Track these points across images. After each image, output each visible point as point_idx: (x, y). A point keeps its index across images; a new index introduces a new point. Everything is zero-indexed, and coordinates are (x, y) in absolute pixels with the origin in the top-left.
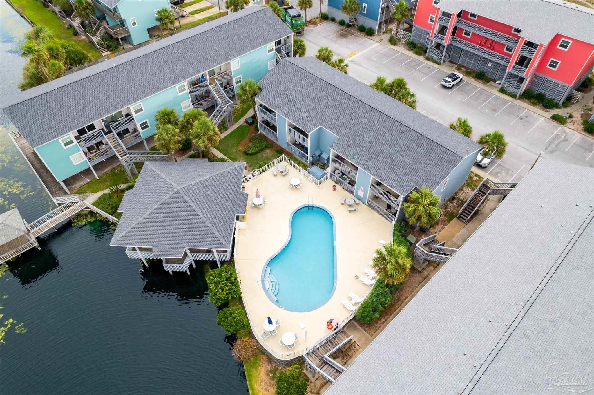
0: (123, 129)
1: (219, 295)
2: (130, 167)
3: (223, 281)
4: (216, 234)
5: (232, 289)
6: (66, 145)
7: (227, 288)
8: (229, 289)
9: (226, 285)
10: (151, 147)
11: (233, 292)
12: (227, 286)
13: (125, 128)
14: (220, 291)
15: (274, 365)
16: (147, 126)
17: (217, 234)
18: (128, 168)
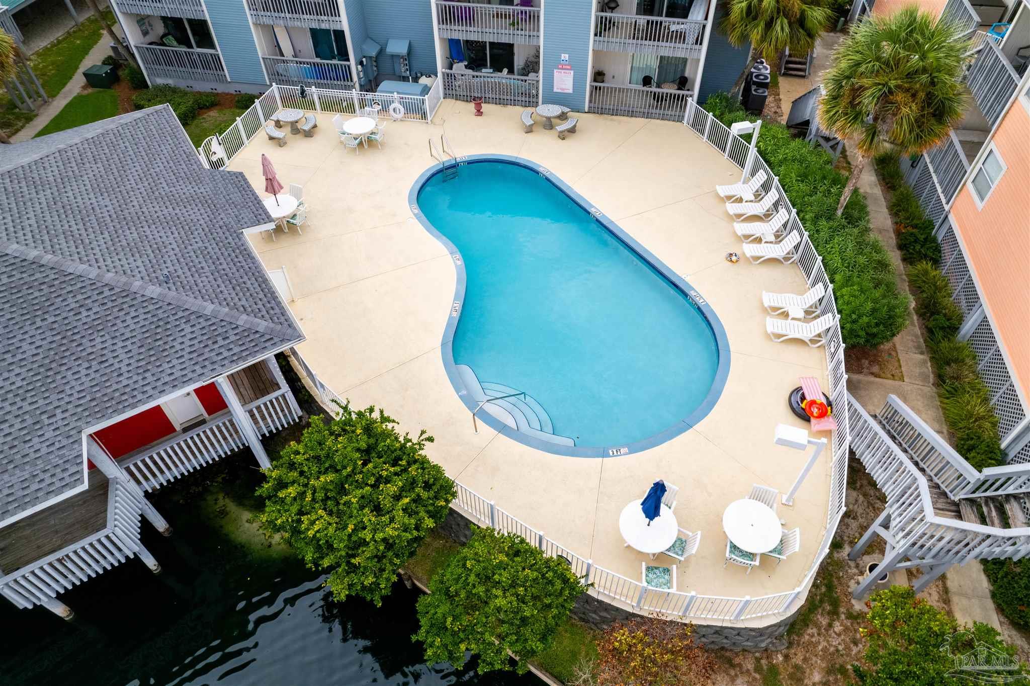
1: (380, 536)
3: (353, 472)
4: (208, 312)
5: (413, 483)
7: (392, 489)
8: (402, 489)
9: (379, 480)
11: (424, 495)
12: (388, 481)
14: (368, 517)
15: (749, 665)
17: (209, 308)
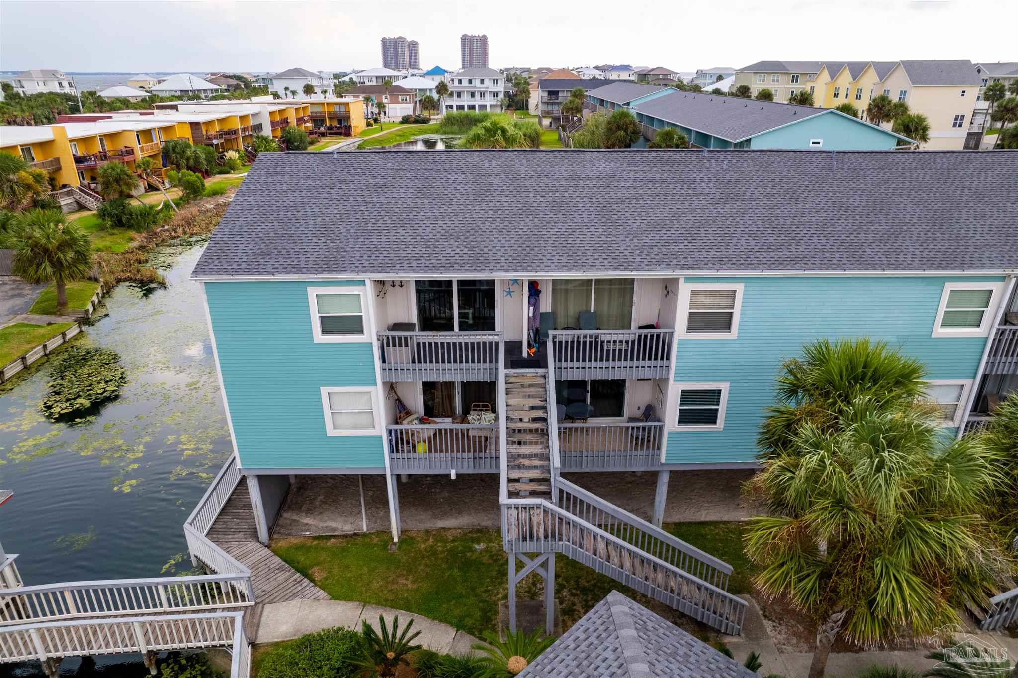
0: (600, 375)
2: (531, 566)
6: (330, 325)
10: (676, 518)
13: (611, 376)
16: (710, 417)
18: (520, 565)
